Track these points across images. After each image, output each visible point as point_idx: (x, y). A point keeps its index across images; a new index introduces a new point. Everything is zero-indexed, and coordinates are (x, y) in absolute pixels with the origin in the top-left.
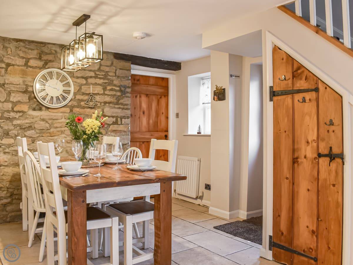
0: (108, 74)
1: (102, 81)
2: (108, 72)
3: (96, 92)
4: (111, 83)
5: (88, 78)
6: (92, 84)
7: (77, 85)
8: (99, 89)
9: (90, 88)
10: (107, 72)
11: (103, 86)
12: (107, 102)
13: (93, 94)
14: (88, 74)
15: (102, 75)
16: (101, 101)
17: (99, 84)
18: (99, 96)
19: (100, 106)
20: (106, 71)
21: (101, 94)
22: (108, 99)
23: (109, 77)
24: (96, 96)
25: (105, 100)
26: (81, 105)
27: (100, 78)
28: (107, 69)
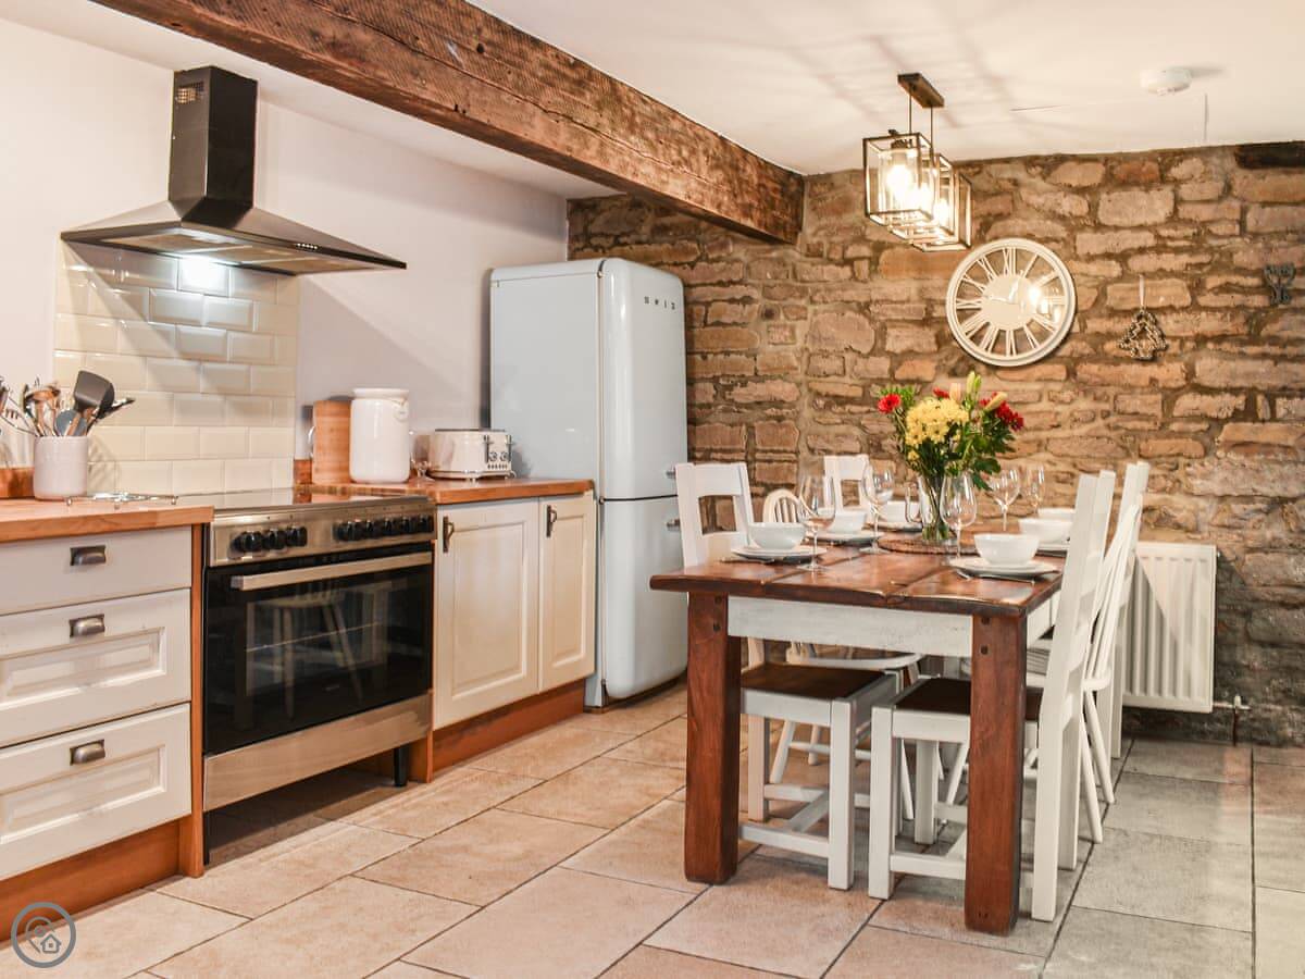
0: (1210, 232)
1: (1185, 259)
2: (1212, 222)
3: (1161, 302)
4: (1223, 262)
5: (1129, 256)
6: (1144, 274)
7: (1089, 284)
8: (1173, 292)
9: (1138, 289)
10: (1204, 223)
11: (1192, 278)
12: (1209, 335)
13: (1149, 309)
14: (1130, 241)
15: (1186, 238)
16: (1182, 334)
17: (1173, 274)
18: (1175, 314)
19: (1179, 352)
20: (1201, 219)
21: (1184, 309)
22: (1209, 324)
23: (1214, 243)
24: (1163, 317)
25: (1198, 330)
26: (1106, 354)
27: (1177, 251)
28: (1205, 213)
